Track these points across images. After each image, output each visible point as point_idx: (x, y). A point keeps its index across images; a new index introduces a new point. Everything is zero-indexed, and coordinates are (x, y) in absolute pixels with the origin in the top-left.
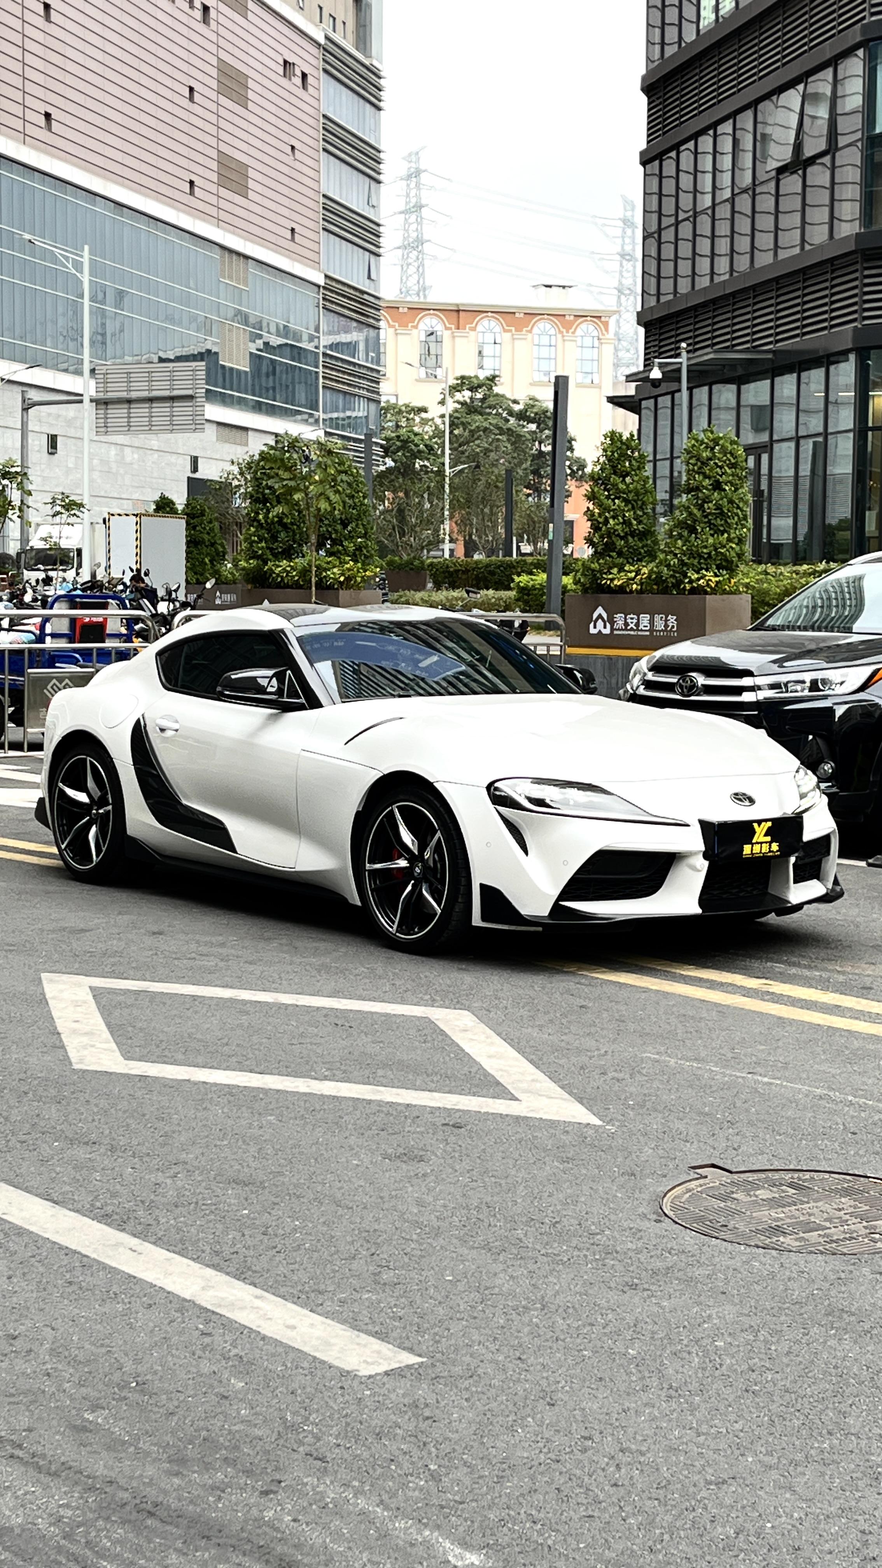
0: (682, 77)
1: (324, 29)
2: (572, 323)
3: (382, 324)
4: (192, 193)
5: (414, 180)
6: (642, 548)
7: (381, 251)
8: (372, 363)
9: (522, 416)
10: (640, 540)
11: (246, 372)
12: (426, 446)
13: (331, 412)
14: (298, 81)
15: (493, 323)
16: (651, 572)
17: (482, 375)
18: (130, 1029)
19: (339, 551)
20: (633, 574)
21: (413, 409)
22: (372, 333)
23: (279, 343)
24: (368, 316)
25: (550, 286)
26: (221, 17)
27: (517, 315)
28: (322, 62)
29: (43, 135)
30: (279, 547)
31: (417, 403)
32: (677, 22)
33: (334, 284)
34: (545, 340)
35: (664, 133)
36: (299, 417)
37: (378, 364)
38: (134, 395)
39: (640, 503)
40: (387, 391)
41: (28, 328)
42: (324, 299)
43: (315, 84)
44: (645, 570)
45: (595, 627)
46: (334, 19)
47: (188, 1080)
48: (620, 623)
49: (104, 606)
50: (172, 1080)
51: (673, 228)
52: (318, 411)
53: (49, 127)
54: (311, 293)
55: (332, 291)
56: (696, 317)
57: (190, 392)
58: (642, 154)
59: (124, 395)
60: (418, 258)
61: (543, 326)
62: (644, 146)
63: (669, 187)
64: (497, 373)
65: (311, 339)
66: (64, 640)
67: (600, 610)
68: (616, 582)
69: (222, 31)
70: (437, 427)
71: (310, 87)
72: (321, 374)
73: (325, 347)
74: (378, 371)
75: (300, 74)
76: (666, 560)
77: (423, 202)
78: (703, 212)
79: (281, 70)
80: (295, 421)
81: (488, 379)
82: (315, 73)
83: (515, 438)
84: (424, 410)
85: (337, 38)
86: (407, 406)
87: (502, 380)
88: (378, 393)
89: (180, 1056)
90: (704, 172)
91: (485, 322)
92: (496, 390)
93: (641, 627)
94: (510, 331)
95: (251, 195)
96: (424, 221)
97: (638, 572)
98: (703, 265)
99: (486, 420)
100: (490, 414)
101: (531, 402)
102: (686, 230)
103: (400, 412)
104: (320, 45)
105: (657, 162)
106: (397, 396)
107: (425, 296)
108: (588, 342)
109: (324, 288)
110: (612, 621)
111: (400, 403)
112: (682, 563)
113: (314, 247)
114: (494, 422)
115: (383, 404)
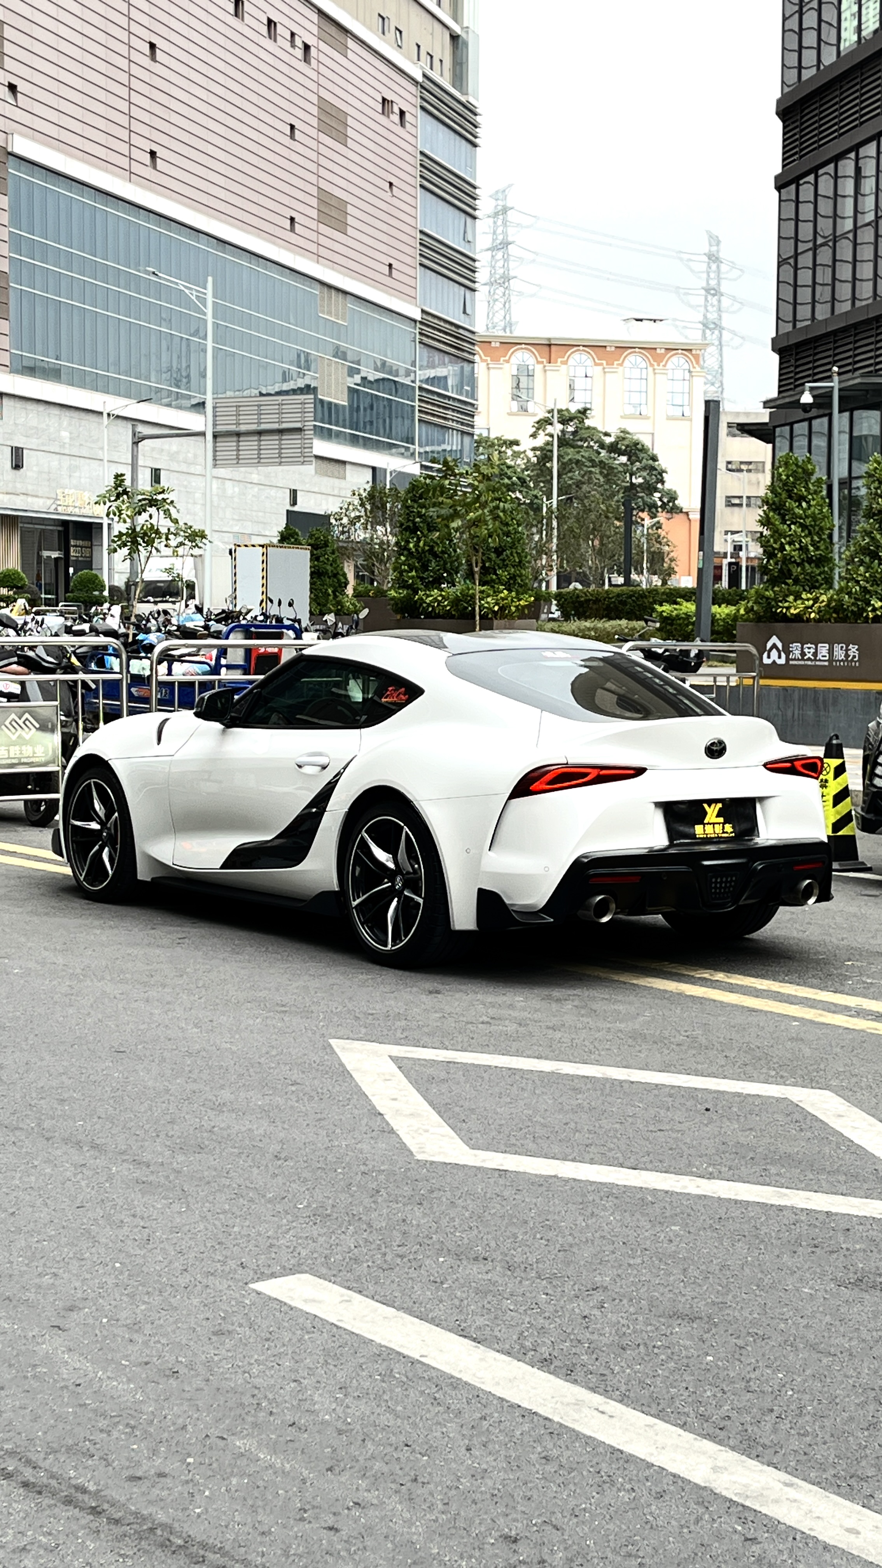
0: (821, 99)
1: (422, 67)
2: (664, 355)
3: (476, 358)
4: (292, 229)
5: (501, 217)
6: (819, 575)
7: (477, 285)
8: (467, 396)
9: (613, 448)
10: (817, 567)
11: (344, 406)
12: (518, 478)
13: (427, 445)
14: (396, 118)
15: (584, 357)
16: (830, 600)
17: (574, 408)
18: (457, 1109)
19: (493, 581)
20: (811, 602)
21: (505, 442)
22: (467, 367)
23: (377, 377)
24: (463, 351)
25: (641, 320)
26: (321, 56)
27: (608, 349)
28: (419, 100)
29: (148, 172)
30: (429, 576)
31: (511, 437)
32: (815, 46)
33: (430, 319)
34: (636, 373)
35: (801, 157)
36: (394, 450)
37: (473, 397)
38: (243, 428)
39: (817, 528)
40: (481, 425)
41: (133, 363)
42: (420, 333)
43: (414, 122)
44: (824, 598)
45: (769, 657)
46: (432, 57)
47: (555, 1176)
48: (797, 653)
49: (279, 636)
50: (536, 1175)
51: (810, 253)
52: (413, 444)
53: (154, 166)
54: (408, 328)
55: (428, 326)
56: (835, 342)
57: (298, 425)
58: (777, 178)
59: (233, 428)
60: (504, 295)
61: (634, 359)
62: (778, 170)
63: (806, 211)
64: (588, 406)
65: (408, 373)
66: (239, 671)
67: (774, 640)
68: (792, 611)
69: (322, 69)
70: (529, 460)
71: (407, 125)
72: (417, 408)
73: (421, 381)
74: (473, 405)
75: (397, 111)
76: (847, 587)
77: (510, 239)
78: (844, 236)
79: (379, 108)
80: (392, 455)
81: (579, 412)
82: (413, 110)
83: (609, 472)
84: (517, 443)
85: (435, 75)
86: (498, 439)
87: (593, 413)
88: (472, 427)
89: (531, 1146)
90: (844, 196)
91: (576, 356)
92: (587, 423)
93: (819, 657)
94: (601, 364)
95: (350, 231)
96: (511, 258)
97: (816, 600)
98: (844, 290)
99: (579, 452)
100: (582, 447)
101: (622, 434)
102: (824, 257)
103: (492, 445)
104: (417, 82)
105: (793, 187)
106: (489, 429)
107: (511, 332)
108: (679, 374)
109: (421, 323)
110: (788, 653)
111: (492, 436)
112: (865, 590)
113: (411, 282)
114: (586, 455)
115: (476, 437)
